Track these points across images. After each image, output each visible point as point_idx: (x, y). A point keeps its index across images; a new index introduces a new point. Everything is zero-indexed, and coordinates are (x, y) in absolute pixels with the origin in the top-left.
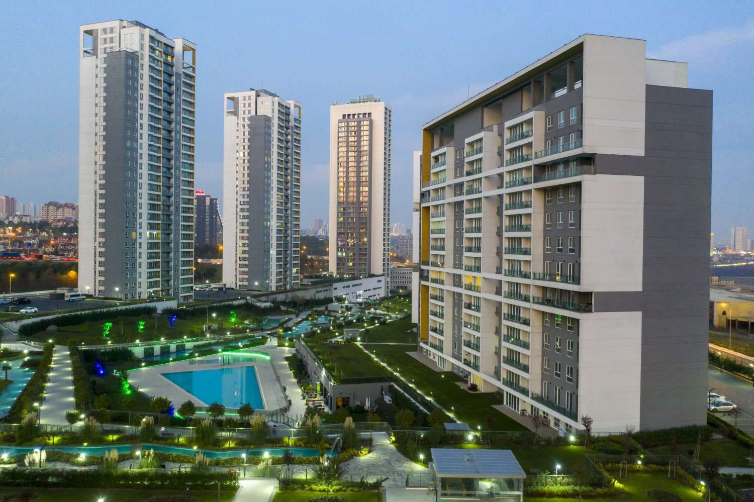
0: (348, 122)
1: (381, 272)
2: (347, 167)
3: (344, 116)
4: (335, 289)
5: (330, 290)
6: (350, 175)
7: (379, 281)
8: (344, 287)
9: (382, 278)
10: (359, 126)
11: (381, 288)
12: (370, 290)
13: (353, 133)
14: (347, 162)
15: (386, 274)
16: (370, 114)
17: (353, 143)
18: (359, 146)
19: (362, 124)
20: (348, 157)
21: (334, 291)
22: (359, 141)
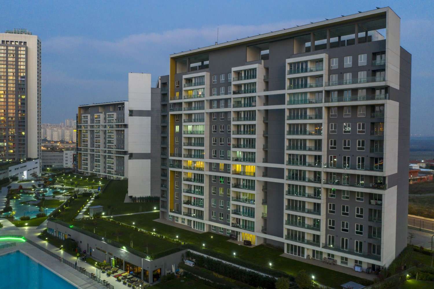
0: (7, 47)
1: (36, 157)
2: (7, 80)
3: (3, 41)
4: (10, 171)
5: (6, 172)
6: (9, 85)
7: (36, 163)
8: (15, 169)
9: (38, 161)
10: (17, 50)
11: (37, 167)
12: (31, 170)
13: (12, 55)
14: (7, 76)
15: (39, 158)
16: (25, 43)
17: (12, 63)
18: (17, 65)
19: (19, 49)
20: (7, 72)
21: (10, 173)
22: (17, 61)
